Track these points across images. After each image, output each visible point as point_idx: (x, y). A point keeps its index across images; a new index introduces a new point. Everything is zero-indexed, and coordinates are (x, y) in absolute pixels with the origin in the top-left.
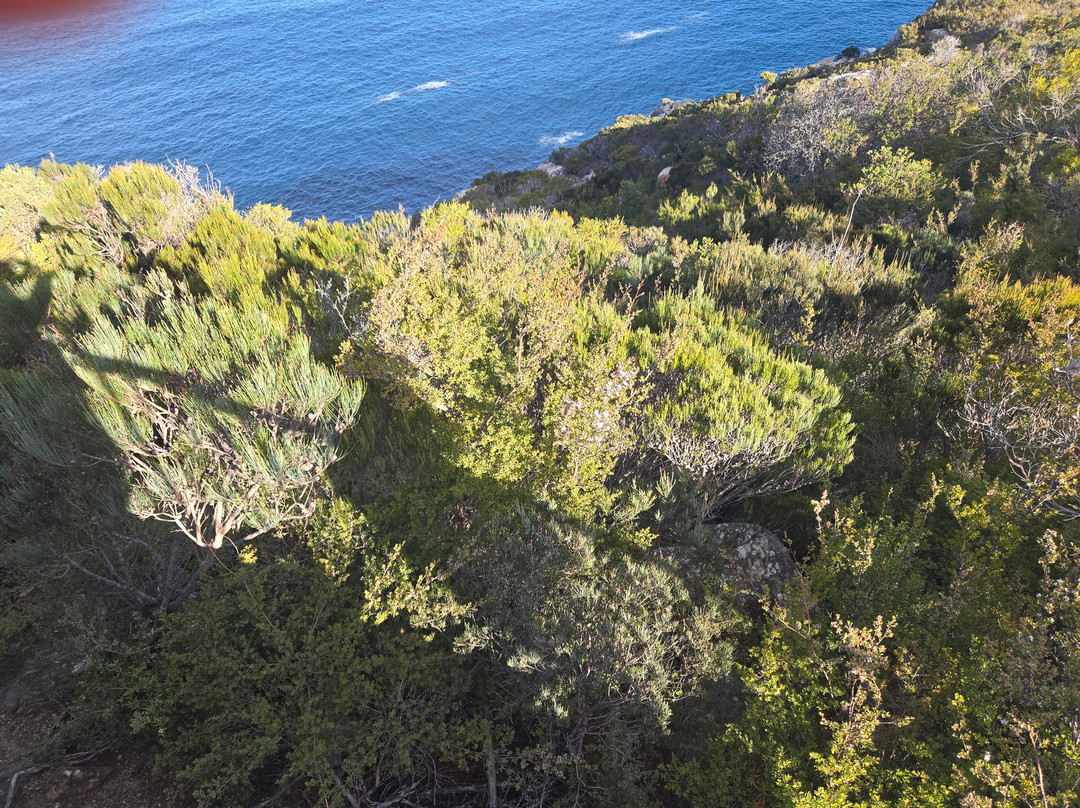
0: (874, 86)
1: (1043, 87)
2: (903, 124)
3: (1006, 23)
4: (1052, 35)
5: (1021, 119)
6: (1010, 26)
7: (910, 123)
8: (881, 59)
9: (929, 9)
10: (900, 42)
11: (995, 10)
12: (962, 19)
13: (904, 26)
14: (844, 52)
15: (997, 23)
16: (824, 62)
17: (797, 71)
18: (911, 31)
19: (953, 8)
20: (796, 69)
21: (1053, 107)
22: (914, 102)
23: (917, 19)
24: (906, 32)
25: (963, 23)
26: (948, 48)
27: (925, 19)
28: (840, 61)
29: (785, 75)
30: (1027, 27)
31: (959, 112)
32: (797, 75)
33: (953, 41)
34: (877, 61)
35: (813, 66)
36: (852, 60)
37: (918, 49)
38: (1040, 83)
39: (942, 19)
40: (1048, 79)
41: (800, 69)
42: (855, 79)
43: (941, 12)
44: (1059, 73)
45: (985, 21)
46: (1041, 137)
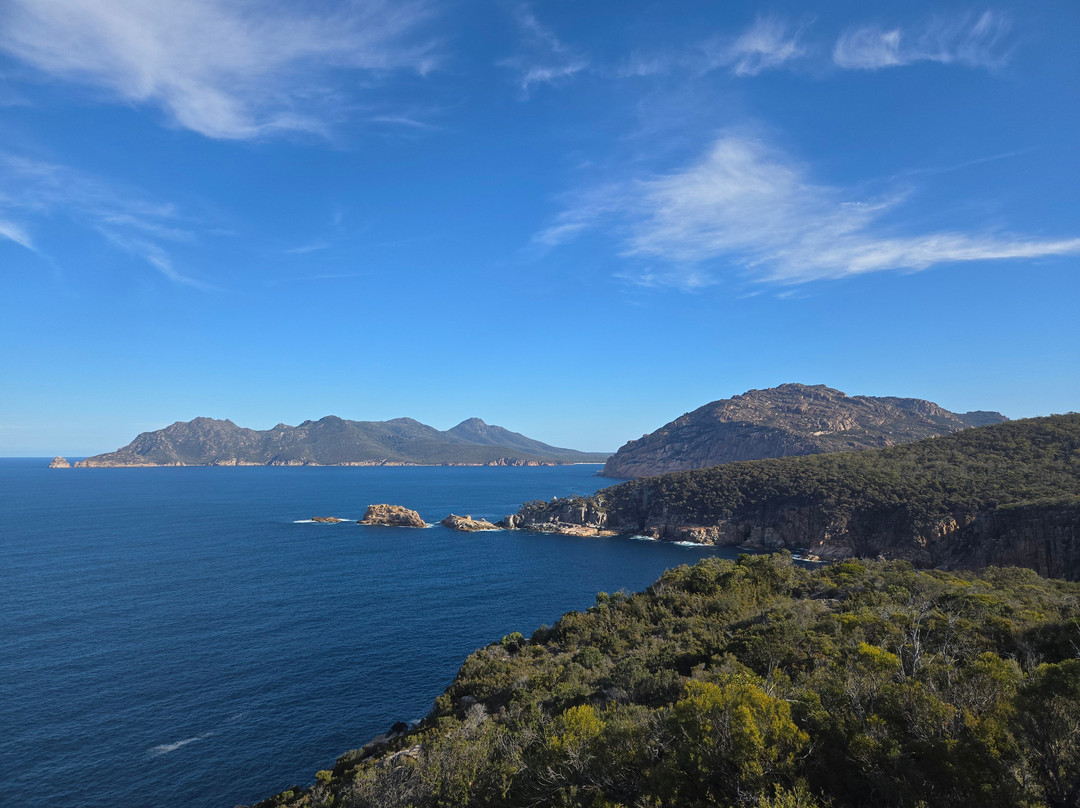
0: (425, 768)
1: (558, 743)
2: (460, 799)
3: (515, 684)
4: (549, 689)
5: (552, 776)
6: (519, 686)
7: (467, 799)
8: (427, 729)
9: (454, 681)
10: (439, 712)
11: (504, 674)
12: (482, 685)
13: (438, 698)
14: (393, 728)
15: (509, 684)
16: (377, 740)
17: (353, 754)
18: (445, 700)
19: (473, 678)
20: (351, 751)
21: (572, 761)
22: (464, 777)
23: (447, 690)
24: (441, 702)
25: (484, 688)
26: (479, 713)
27: (453, 690)
28: (391, 737)
29: (342, 759)
30: (531, 685)
31: (505, 776)
32: (353, 757)
33: (480, 708)
34: (423, 732)
35: (368, 745)
36: (401, 734)
37: (455, 715)
38: (554, 741)
39: (467, 687)
40: (560, 736)
41: (355, 750)
42: (408, 756)
43: (464, 682)
44: (565, 730)
45: (499, 684)
46: (574, 789)
